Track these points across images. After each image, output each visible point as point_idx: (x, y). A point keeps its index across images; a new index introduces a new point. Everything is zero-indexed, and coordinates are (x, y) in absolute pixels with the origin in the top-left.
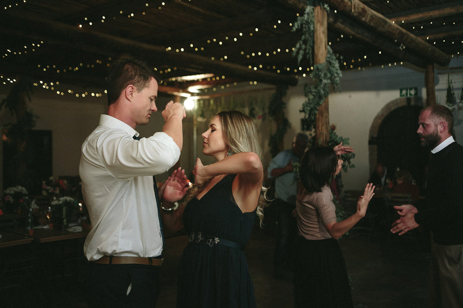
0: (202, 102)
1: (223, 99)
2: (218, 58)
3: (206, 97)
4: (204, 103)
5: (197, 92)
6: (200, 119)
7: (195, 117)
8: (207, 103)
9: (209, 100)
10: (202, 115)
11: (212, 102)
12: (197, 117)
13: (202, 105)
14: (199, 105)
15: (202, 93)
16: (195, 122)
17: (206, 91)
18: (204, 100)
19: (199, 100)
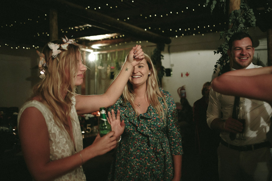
0: (101, 56)
1: (117, 53)
2: (122, 19)
3: (105, 52)
4: (103, 57)
5: (98, 48)
6: (100, 67)
7: (96, 66)
8: (105, 56)
9: (106, 54)
10: (102, 65)
11: (108, 56)
12: (98, 66)
13: (101, 58)
14: (99, 57)
15: (102, 49)
16: (96, 70)
17: (104, 48)
18: (103, 54)
19: (99, 54)
